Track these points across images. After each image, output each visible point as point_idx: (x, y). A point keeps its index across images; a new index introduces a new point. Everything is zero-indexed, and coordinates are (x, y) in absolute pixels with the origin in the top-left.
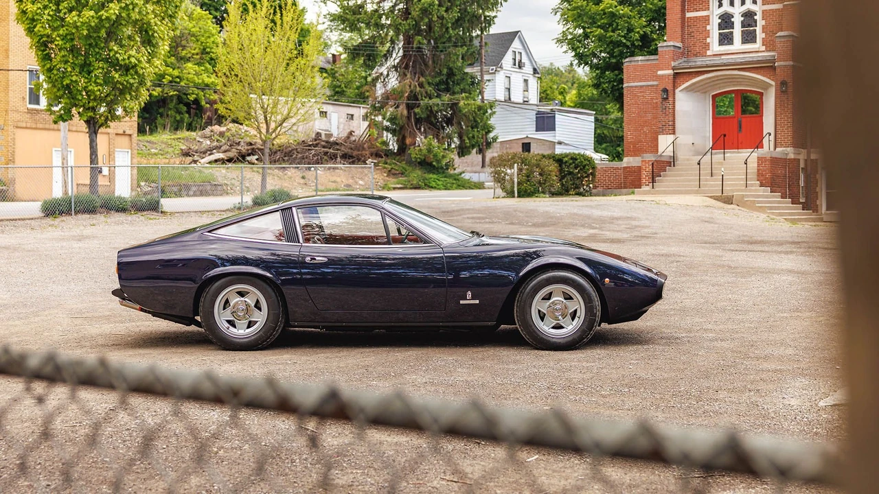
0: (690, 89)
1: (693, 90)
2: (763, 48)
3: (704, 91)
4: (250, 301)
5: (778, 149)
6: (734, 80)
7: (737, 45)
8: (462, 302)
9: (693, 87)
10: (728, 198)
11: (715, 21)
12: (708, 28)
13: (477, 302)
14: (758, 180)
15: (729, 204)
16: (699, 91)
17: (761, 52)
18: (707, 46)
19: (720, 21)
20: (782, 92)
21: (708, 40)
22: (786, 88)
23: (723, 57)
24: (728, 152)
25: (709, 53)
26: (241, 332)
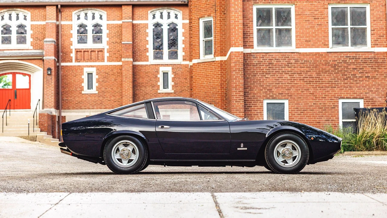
2: (32, 48)
5: (45, 109)
6: (14, 66)
7: (14, 44)
8: (238, 149)
10: (33, 137)
13: (246, 149)
14: (39, 128)
15: (34, 141)
17: (30, 50)
19: (2, 29)
20: (48, 75)
22: (51, 72)
23: (5, 51)
24: (12, 111)
26: (125, 164)
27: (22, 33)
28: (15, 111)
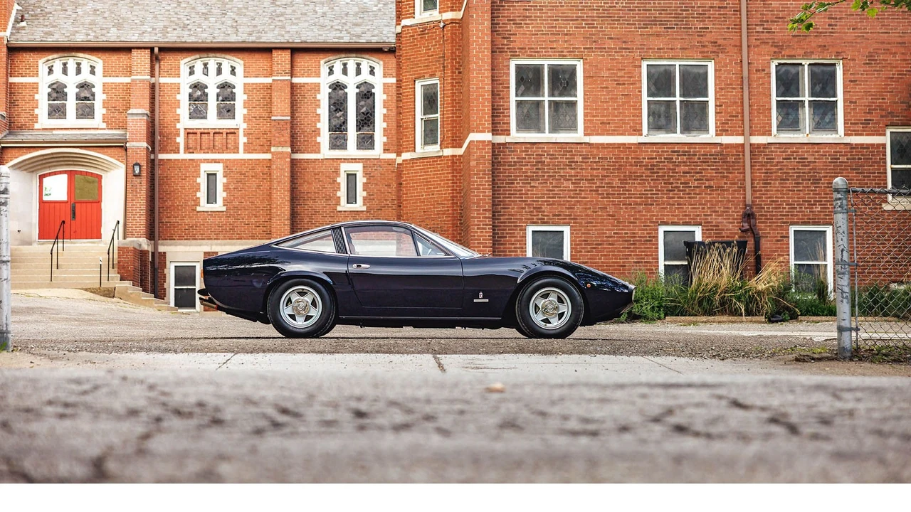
0: (16, 167)
1: (20, 168)
2: (104, 125)
3: (31, 170)
4: (308, 299)
5: (129, 239)
6: (70, 159)
7: (71, 119)
8: (475, 301)
9: (22, 164)
10: (108, 291)
11: (44, 91)
12: (37, 97)
13: (487, 300)
14: (118, 273)
15: (110, 297)
16: (25, 170)
17: (101, 129)
18: (35, 118)
19: (50, 90)
20: (134, 175)
21: (36, 111)
22: (140, 171)
23: (54, 132)
24: (67, 243)
25: (37, 126)
26: (300, 323)
27: (86, 98)
28: (72, 243)
